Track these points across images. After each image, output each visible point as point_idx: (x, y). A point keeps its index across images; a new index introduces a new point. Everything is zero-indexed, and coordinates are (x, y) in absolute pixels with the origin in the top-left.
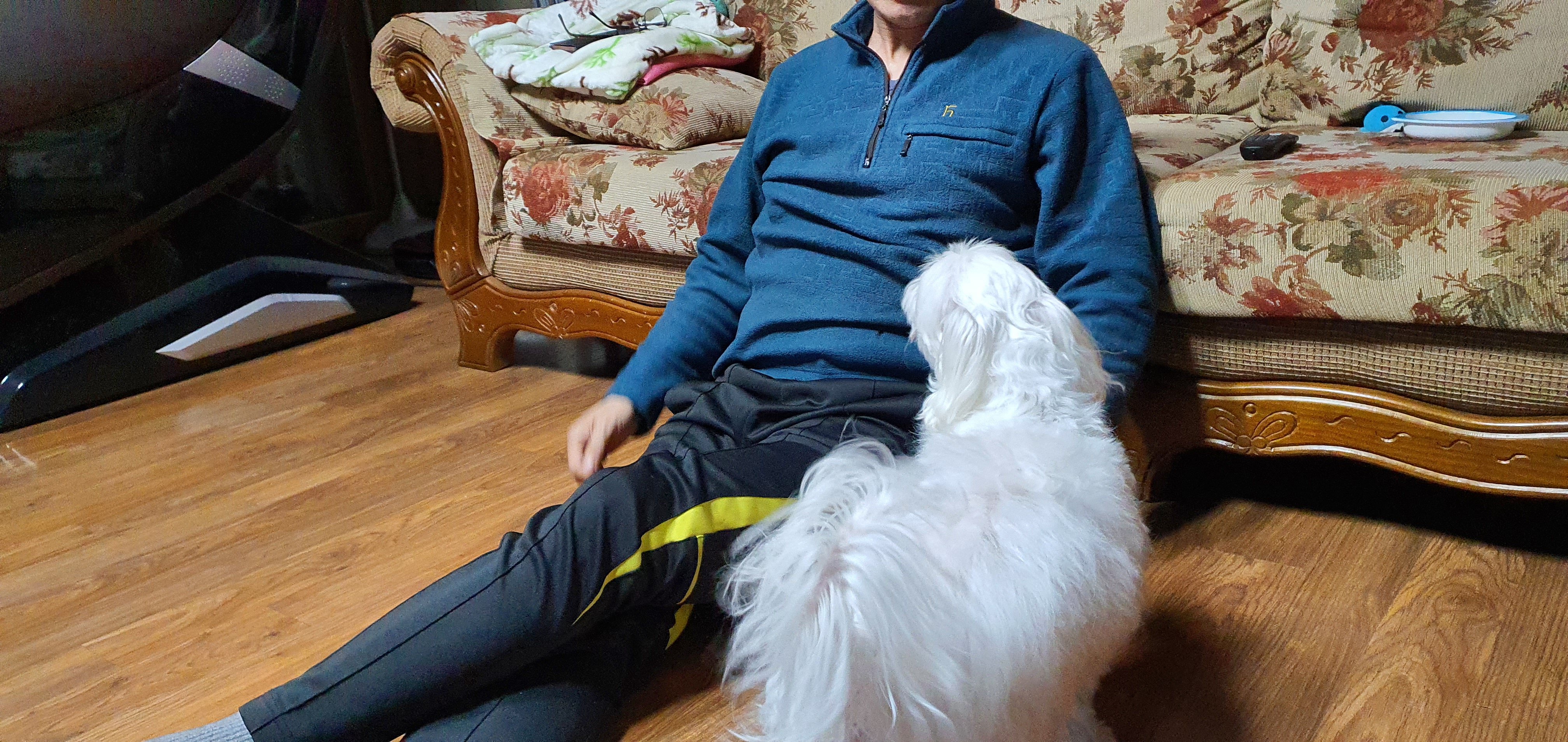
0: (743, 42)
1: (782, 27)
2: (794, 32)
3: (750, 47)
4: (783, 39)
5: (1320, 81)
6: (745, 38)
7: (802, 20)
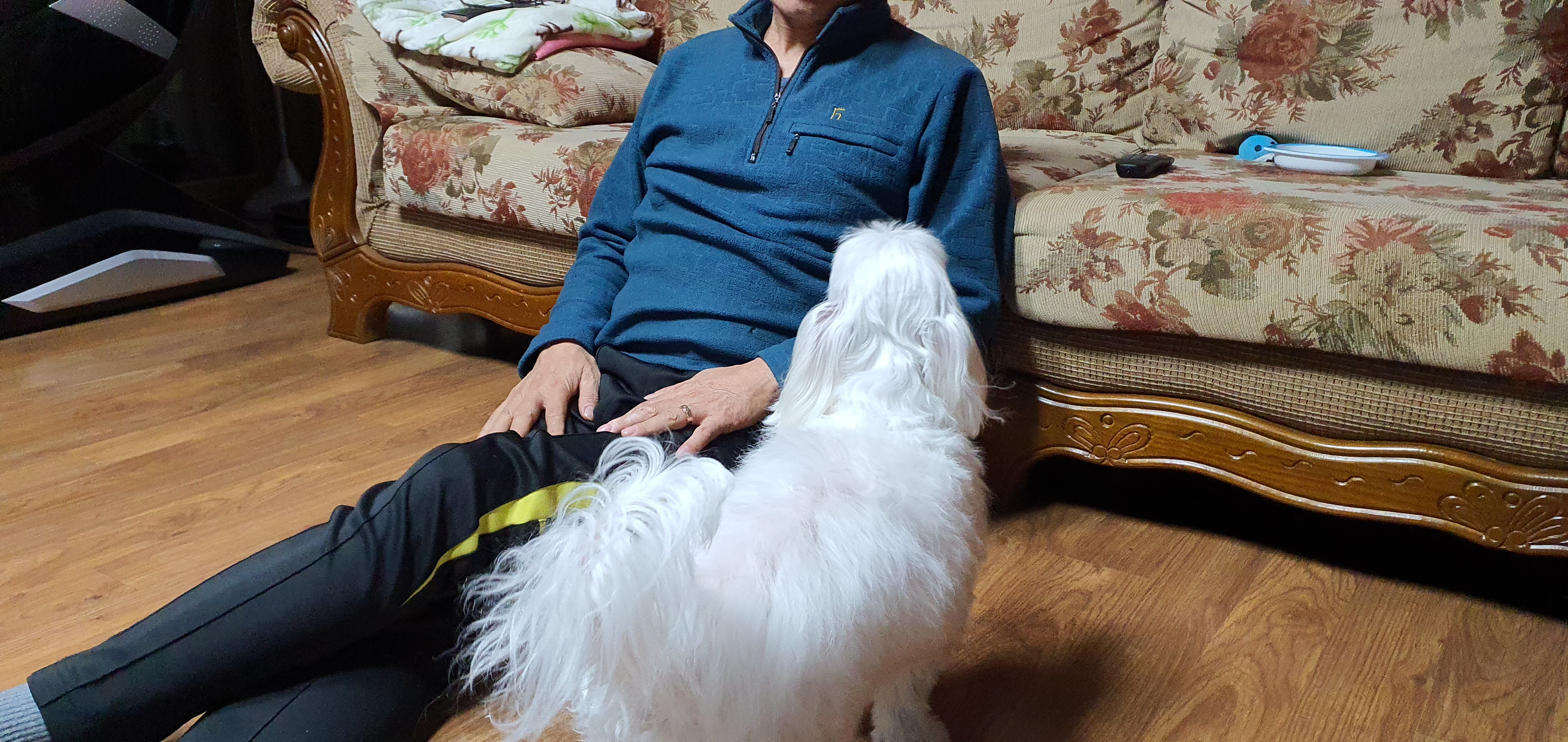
0: (643, 26)
1: (683, 15)
2: (695, 20)
3: (649, 32)
4: (684, 27)
6: (644, 23)
7: (704, 9)
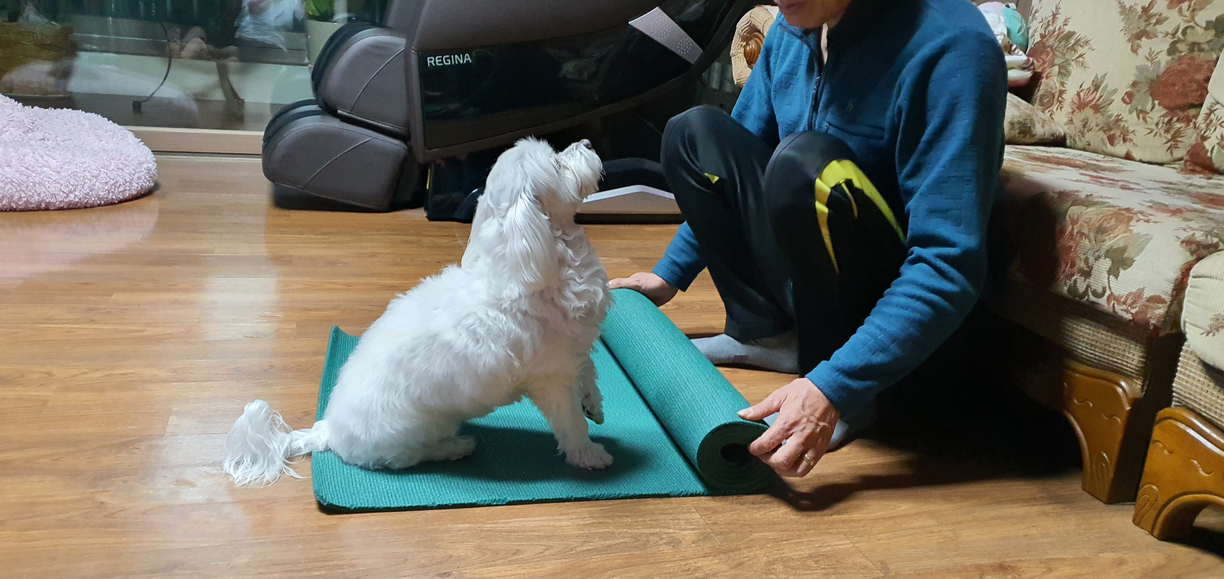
5: (1122, 125)
